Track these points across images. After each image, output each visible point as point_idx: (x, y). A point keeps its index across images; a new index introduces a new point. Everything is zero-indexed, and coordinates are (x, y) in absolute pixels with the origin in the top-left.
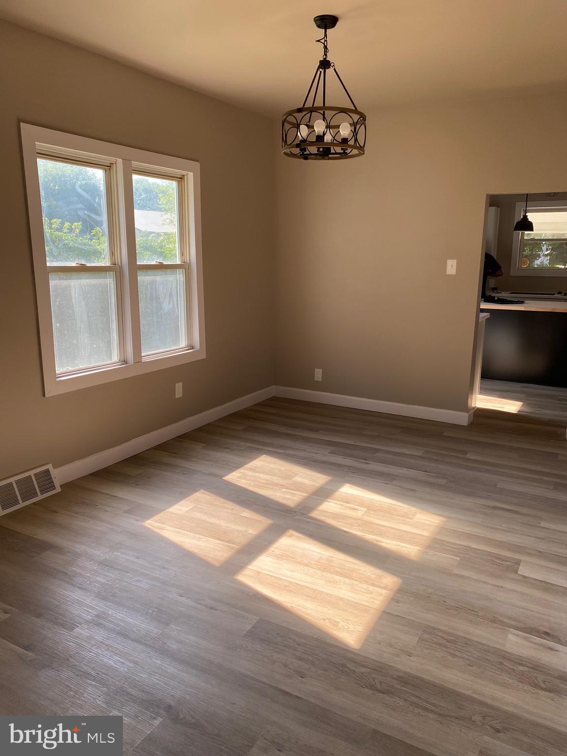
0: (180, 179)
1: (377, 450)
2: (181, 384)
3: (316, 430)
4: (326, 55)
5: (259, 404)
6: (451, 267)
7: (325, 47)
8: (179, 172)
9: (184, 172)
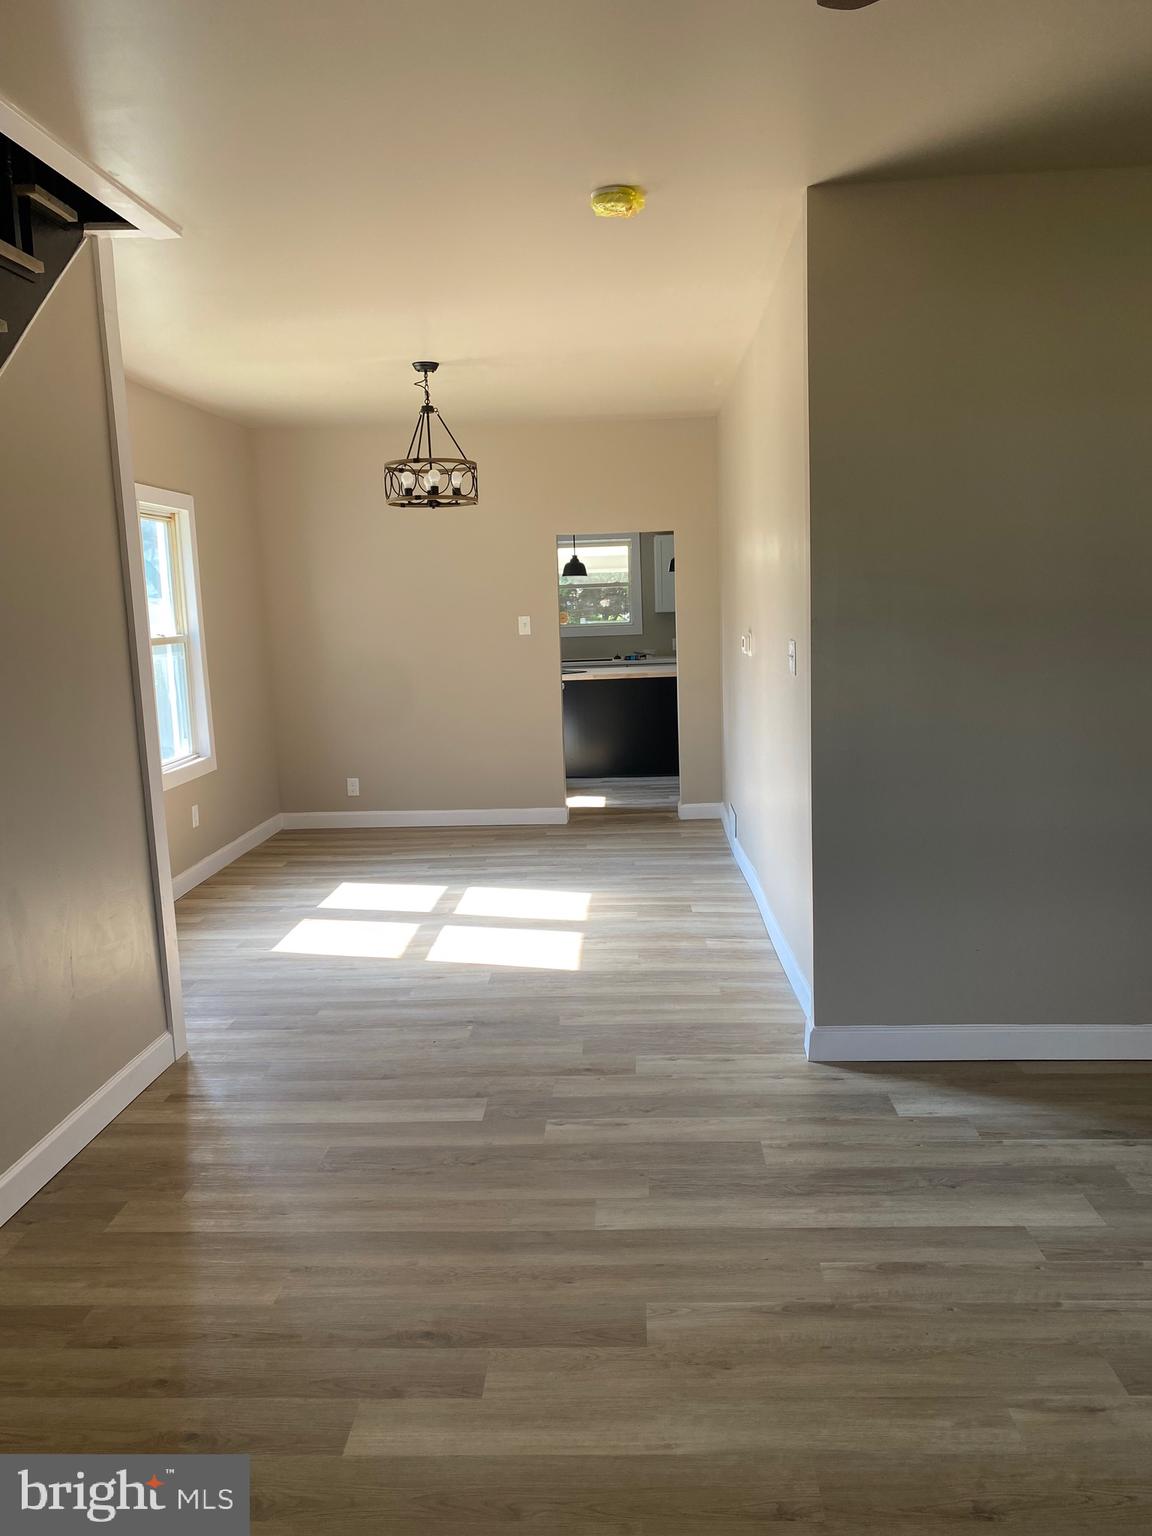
0: (171, 517)
1: (485, 858)
2: (196, 806)
3: (389, 853)
4: (428, 399)
5: (272, 839)
6: (524, 625)
7: (427, 393)
8: (169, 509)
9: (174, 510)
